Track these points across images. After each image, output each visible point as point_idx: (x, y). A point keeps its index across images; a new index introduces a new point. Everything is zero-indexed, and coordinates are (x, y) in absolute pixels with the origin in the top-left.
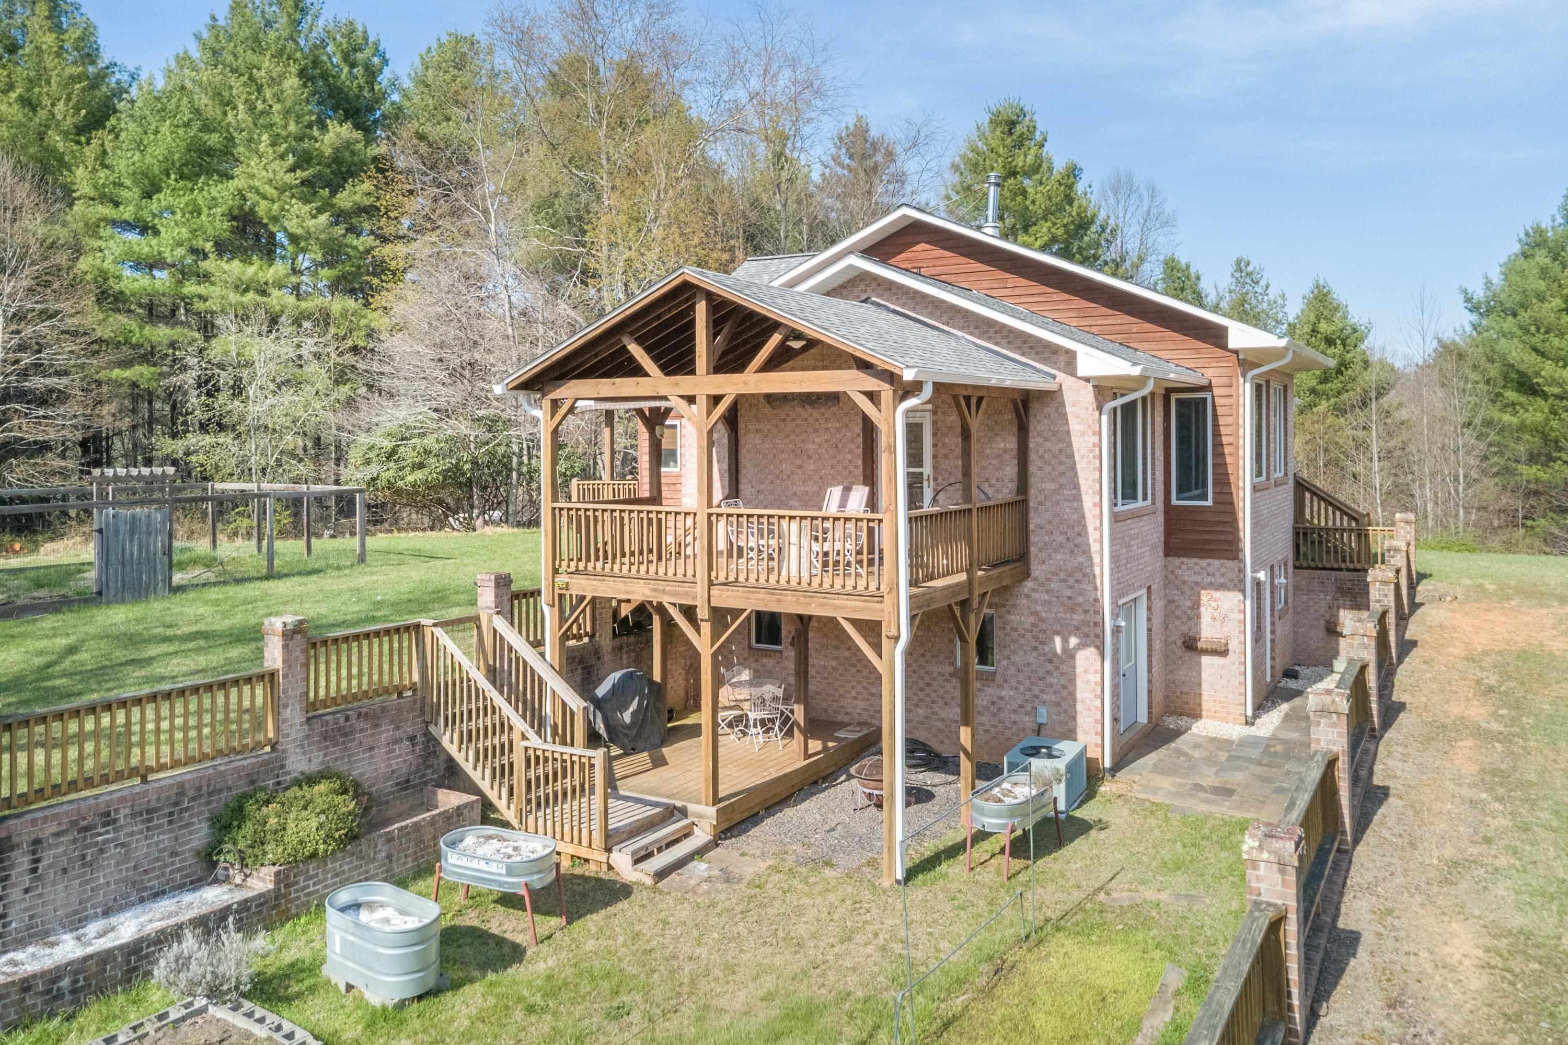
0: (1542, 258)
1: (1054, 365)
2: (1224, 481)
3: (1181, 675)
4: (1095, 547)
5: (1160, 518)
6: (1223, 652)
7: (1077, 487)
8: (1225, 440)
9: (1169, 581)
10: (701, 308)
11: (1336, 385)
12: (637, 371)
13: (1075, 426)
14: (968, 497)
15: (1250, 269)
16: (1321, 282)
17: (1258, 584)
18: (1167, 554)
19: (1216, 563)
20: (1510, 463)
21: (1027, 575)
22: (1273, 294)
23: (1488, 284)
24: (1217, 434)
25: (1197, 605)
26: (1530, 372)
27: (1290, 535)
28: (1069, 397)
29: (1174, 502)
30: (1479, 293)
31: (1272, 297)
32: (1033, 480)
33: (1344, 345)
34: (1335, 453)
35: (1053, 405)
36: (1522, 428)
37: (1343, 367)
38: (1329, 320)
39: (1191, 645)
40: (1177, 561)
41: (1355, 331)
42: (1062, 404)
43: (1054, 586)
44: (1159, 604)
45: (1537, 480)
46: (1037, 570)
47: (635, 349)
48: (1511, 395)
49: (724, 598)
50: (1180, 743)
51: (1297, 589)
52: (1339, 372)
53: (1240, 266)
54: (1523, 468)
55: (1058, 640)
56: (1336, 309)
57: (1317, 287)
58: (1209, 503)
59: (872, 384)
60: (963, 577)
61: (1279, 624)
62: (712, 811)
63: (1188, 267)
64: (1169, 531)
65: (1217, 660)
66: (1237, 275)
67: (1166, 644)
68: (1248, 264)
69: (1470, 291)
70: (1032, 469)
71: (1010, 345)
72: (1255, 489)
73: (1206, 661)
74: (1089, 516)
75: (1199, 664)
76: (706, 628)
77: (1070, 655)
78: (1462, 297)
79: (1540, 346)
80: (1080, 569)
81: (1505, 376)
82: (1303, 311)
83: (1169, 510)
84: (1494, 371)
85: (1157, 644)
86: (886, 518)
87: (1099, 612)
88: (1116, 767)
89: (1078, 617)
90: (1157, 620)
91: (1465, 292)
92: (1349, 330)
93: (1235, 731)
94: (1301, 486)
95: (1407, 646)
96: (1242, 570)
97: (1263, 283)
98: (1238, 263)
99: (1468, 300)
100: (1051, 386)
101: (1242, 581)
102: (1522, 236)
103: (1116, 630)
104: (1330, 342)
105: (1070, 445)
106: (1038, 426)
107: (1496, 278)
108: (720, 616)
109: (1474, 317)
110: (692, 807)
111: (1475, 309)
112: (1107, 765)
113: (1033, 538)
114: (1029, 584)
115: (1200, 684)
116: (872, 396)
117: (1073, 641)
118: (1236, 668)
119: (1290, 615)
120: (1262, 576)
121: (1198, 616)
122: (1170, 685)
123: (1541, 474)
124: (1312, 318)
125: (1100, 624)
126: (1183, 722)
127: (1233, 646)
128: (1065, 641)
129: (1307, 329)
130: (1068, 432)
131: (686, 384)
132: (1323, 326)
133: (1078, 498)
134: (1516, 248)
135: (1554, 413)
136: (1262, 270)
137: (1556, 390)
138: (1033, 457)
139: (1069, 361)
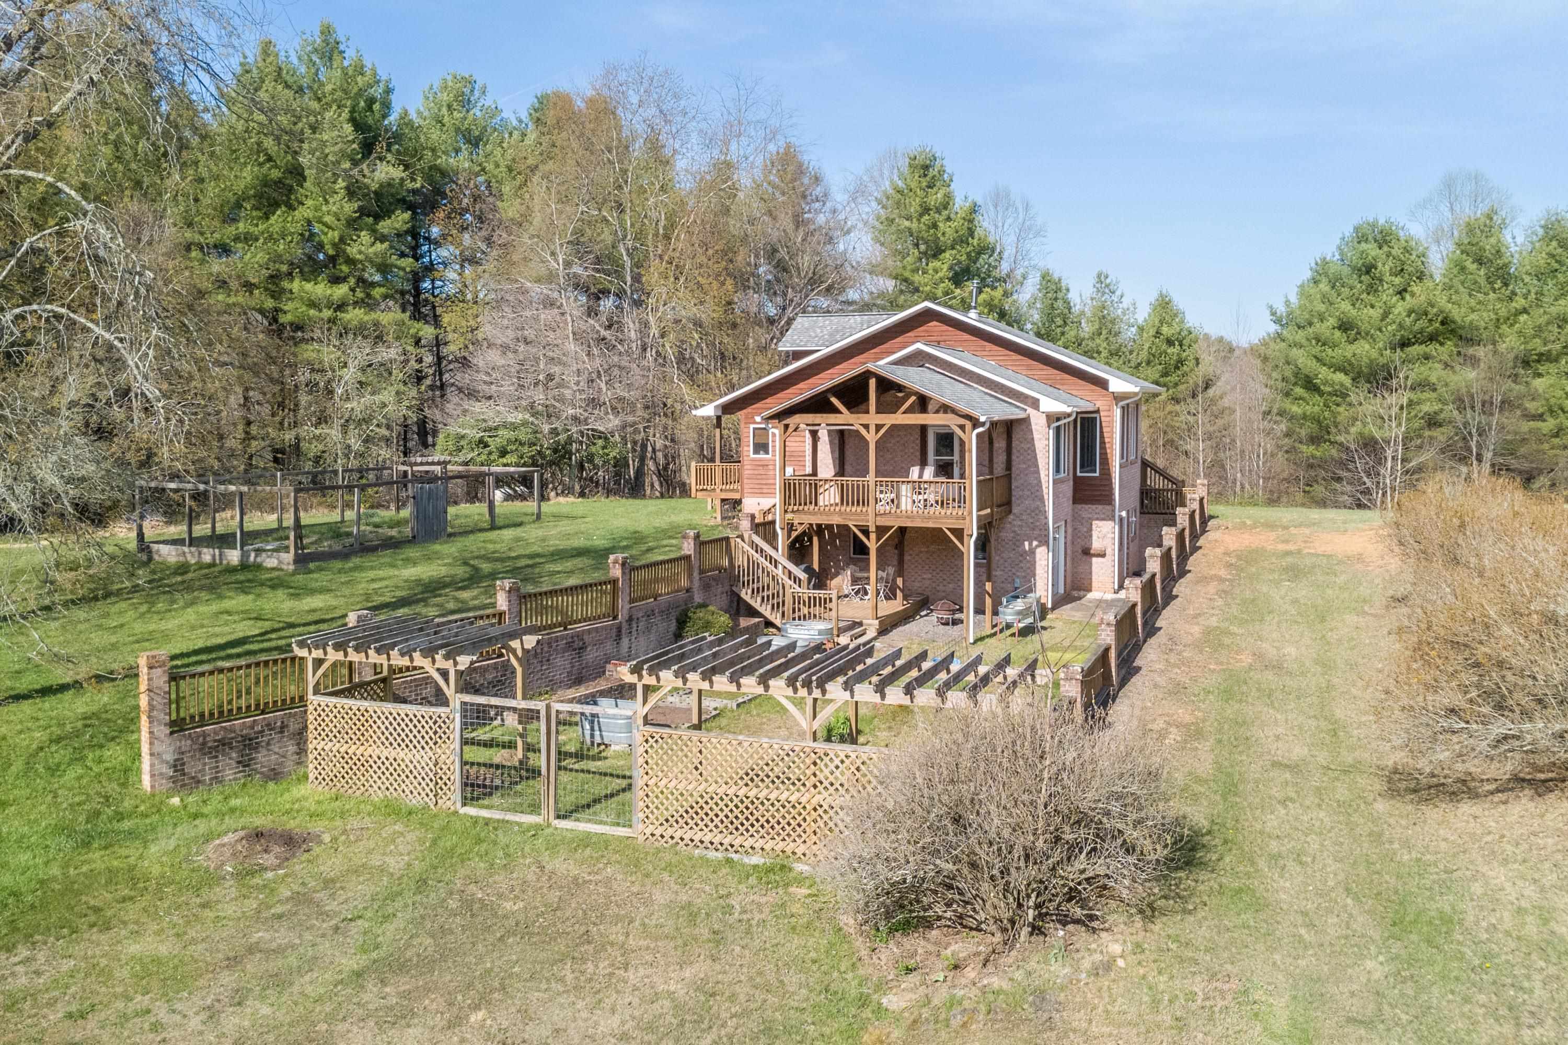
0: (1324, 286)
1: (1026, 404)
2: (1105, 461)
3: (1081, 569)
4: (1046, 497)
5: (1071, 483)
6: (1103, 555)
7: (1037, 466)
8: (1107, 440)
9: (1075, 517)
10: (872, 382)
11: (1173, 378)
12: (836, 411)
13: (1036, 436)
14: (991, 472)
15: (1108, 281)
16: (1164, 292)
17: (1121, 519)
18: (1074, 503)
19: (1100, 507)
20: (1297, 445)
21: (1010, 512)
22: (1126, 303)
23: (1287, 304)
24: (1102, 437)
25: (1090, 530)
26: (1311, 375)
27: (1138, 494)
28: (1033, 421)
29: (1079, 474)
30: (1281, 309)
31: (1125, 306)
32: (1014, 463)
33: (1181, 345)
34: (1171, 435)
35: (1024, 427)
36: (1305, 417)
37: (1180, 362)
38: (1170, 325)
39: (1087, 552)
40: (1079, 506)
41: (1190, 333)
42: (1030, 424)
43: (1024, 517)
44: (1070, 530)
45: (1313, 457)
46: (1016, 510)
47: (834, 400)
48: (1299, 391)
49: (882, 522)
50: (1083, 601)
51: (1141, 526)
52: (1177, 368)
53: (1101, 278)
54: (1304, 448)
55: (1026, 543)
56: (1176, 315)
57: (1161, 295)
58: (1097, 474)
59: (962, 421)
60: (989, 511)
61: (1131, 545)
62: (877, 622)
63: (1060, 280)
64: (1076, 490)
65: (1100, 559)
66: (1098, 285)
67: (1073, 552)
68: (1107, 277)
69: (1275, 306)
70: (1014, 457)
71: (1002, 393)
72: (1121, 467)
73: (1095, 560)
74: (1043, 481)
75: (1091, 564)
76: (873, 536)
77: (1032, 552)
78: (1268, 313)
79: (1318, 355)
80: (1038, 508)
81: (1296, 375)
82: (1149, 315)
83: (1076, 479)
84: (1288, 372)
85: (1069, 552)
86: (967, 481)
87: (1047, 530)
88: (1053, 609)
89: (1037, 532)
90: (1069, 537)
91: (1271, 307)
92: (1184, 333)
93: (1110, 596)
94: (1145, 464)
95: (1195, 549)
96: (1114, 511)
97: (1118, 293)
98: (1099, 276)
99: (1273, 314)
100: (1022, 415)
101: (1114, 516)
102: (1313, 265)
103: (1055, 538)
104: (1170, 343)
105: (1034, 445)
106: (1017, 435)
107: (1294, 299)
108: (881, 530)
109: (1278, 327)
110: (865, 621)
111: (1278, 321)
112: (1050, 606)
113: (1014, 493)
114: (1011, 517)
115: (1091, 573)
116: (962, 427)
117: (1035, 543)
118: (1110, 564)
119: (1137, 541)
120: (1124, 514)
121: (1091, 536)
122: (1074, 574)
123: (1315, 452)
124: (1157, 323)
125: (1047, 536)
126: (1082, 593)
127: (1109, 552)
128: (1030, 544)
129: (1152, 332)
130: (1033, 439)
131: (864, 419)
132: (1165, 330)
133: (1038, 472)
134: (1309, 274)
135: (1326, 406)
136: (1118, 282)
137: (1329, 389)
138: (1014, 451)
139: (1035, 404)
